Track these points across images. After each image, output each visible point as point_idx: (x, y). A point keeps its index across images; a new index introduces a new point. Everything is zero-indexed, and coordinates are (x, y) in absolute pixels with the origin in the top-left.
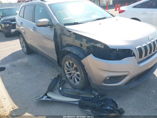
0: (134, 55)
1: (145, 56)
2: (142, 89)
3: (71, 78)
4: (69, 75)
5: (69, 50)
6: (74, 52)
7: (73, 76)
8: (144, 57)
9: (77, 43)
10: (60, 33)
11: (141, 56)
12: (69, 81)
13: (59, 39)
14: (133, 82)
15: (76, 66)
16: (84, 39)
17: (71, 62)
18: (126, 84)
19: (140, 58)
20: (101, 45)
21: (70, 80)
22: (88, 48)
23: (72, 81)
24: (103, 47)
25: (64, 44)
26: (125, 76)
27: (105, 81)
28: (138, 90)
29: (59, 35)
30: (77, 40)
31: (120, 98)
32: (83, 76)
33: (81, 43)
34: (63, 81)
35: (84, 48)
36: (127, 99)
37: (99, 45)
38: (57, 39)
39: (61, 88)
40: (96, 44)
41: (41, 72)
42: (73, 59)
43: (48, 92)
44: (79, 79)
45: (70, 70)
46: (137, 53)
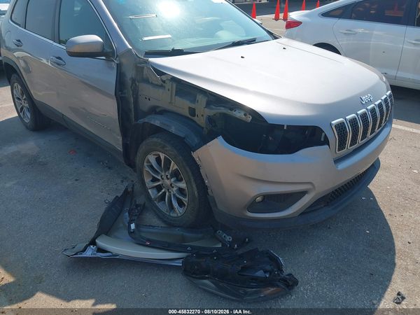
0: (326, 142)
1: (351, 145)
2: (340, 224)
3: (162, 198)
4: (155, 191)
5: (157, 123)
6: (173, 130)
7: (167, 194)
8: (349, 148)
9: (182, 105)
10: (133, 76)
11: (342, 145)
12: (157, 207)
13: (131, 92)
14: (322, 207)
15: (176, 167)
16: (200, 97)
17: (162, 156)
18: (304, 213)
19: (339, 150)
20: (245, 115)
21: (159, 205)
22: (210, 120)
23: (163, 207)
24: (249, 119)
26: (303, 193)
27: (253, 206)
28: (329, 228)
29: (129, 82)
30: (181, 96)
31: (287, 248)
32: (196, 192)
33: (193, 106)
34: (137, 206)
35: (201, 120)
36: (304, 251)
37: (239, 114)
38: (125, 93)
39: (133, 226)
40: (231, 109)
41: (77, 180)
42: (169, 148)
44: (185, 200)
46: (333, 137)
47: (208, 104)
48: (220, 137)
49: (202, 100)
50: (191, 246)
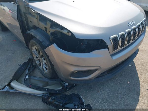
0: (107, 47)
1: (121, 47)
2: (117, 78)
3: (40, 65)
4: (38, 61)
5: (33, 34)
6: (38, 37)
8: (119, 48)
9: (42, 25)
10: (24, 11)
11: (116, 47)
13: (25, 19)
14: (106, 74)
15: (42, 54)
17: (37, 48)
18: (97, 77)
19: (114, 50)
20: (68, 32)
21: (40, 67)
22: (53, 34)
24: (70, 34)
25: (31, 25)
26: (96, 70)
28: (112, 80)
29: (23, 14)
30: (42, 21)
31: (91, 89)
32: (50, 66)
33: (46, 26)
35: (49, 33)
36: (98, 91)
37: (65, 32)
38: (22, 19)
39: (27, 77)
40: (62, 29)
41: (13, 53)
42: (38, 45)
43: (12, 80)
44: (47, 68)
45: (38, 57)
46: (110, 44)
47: (51, 26)
48: (55, 44)
49: (49, 24)
50: (47, 89)
